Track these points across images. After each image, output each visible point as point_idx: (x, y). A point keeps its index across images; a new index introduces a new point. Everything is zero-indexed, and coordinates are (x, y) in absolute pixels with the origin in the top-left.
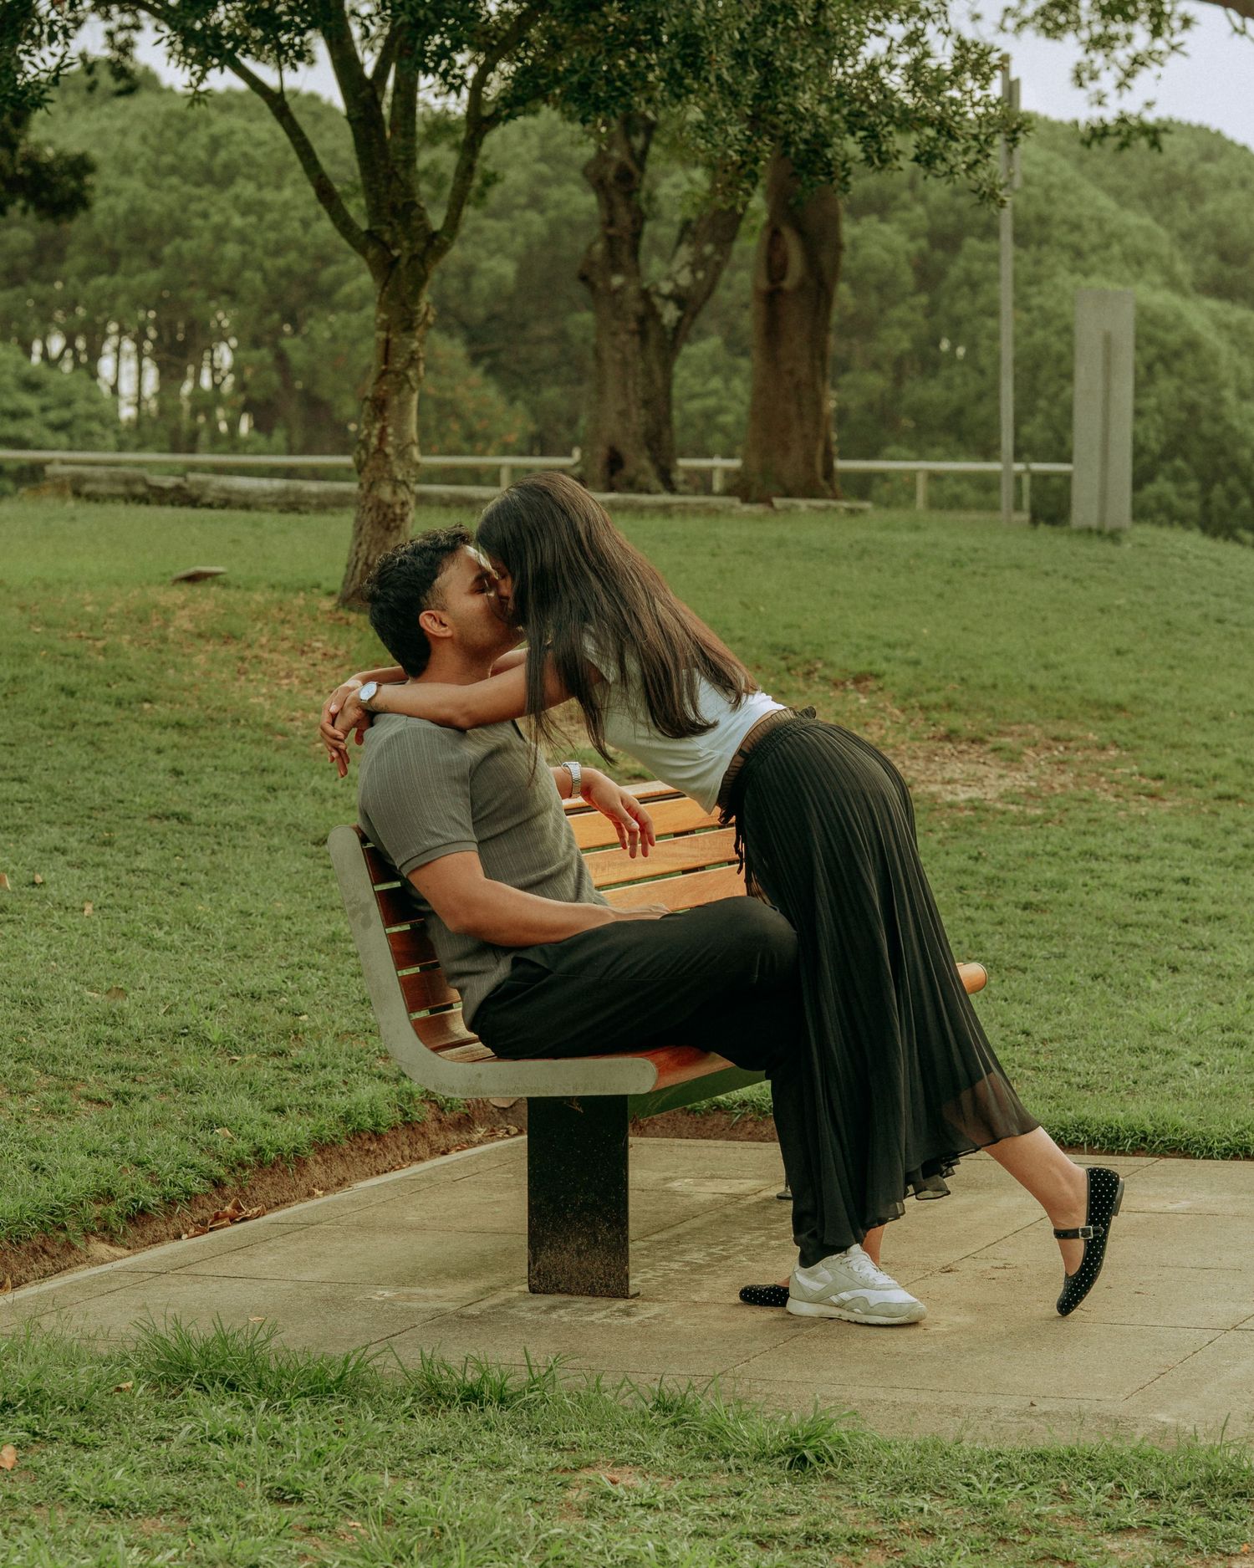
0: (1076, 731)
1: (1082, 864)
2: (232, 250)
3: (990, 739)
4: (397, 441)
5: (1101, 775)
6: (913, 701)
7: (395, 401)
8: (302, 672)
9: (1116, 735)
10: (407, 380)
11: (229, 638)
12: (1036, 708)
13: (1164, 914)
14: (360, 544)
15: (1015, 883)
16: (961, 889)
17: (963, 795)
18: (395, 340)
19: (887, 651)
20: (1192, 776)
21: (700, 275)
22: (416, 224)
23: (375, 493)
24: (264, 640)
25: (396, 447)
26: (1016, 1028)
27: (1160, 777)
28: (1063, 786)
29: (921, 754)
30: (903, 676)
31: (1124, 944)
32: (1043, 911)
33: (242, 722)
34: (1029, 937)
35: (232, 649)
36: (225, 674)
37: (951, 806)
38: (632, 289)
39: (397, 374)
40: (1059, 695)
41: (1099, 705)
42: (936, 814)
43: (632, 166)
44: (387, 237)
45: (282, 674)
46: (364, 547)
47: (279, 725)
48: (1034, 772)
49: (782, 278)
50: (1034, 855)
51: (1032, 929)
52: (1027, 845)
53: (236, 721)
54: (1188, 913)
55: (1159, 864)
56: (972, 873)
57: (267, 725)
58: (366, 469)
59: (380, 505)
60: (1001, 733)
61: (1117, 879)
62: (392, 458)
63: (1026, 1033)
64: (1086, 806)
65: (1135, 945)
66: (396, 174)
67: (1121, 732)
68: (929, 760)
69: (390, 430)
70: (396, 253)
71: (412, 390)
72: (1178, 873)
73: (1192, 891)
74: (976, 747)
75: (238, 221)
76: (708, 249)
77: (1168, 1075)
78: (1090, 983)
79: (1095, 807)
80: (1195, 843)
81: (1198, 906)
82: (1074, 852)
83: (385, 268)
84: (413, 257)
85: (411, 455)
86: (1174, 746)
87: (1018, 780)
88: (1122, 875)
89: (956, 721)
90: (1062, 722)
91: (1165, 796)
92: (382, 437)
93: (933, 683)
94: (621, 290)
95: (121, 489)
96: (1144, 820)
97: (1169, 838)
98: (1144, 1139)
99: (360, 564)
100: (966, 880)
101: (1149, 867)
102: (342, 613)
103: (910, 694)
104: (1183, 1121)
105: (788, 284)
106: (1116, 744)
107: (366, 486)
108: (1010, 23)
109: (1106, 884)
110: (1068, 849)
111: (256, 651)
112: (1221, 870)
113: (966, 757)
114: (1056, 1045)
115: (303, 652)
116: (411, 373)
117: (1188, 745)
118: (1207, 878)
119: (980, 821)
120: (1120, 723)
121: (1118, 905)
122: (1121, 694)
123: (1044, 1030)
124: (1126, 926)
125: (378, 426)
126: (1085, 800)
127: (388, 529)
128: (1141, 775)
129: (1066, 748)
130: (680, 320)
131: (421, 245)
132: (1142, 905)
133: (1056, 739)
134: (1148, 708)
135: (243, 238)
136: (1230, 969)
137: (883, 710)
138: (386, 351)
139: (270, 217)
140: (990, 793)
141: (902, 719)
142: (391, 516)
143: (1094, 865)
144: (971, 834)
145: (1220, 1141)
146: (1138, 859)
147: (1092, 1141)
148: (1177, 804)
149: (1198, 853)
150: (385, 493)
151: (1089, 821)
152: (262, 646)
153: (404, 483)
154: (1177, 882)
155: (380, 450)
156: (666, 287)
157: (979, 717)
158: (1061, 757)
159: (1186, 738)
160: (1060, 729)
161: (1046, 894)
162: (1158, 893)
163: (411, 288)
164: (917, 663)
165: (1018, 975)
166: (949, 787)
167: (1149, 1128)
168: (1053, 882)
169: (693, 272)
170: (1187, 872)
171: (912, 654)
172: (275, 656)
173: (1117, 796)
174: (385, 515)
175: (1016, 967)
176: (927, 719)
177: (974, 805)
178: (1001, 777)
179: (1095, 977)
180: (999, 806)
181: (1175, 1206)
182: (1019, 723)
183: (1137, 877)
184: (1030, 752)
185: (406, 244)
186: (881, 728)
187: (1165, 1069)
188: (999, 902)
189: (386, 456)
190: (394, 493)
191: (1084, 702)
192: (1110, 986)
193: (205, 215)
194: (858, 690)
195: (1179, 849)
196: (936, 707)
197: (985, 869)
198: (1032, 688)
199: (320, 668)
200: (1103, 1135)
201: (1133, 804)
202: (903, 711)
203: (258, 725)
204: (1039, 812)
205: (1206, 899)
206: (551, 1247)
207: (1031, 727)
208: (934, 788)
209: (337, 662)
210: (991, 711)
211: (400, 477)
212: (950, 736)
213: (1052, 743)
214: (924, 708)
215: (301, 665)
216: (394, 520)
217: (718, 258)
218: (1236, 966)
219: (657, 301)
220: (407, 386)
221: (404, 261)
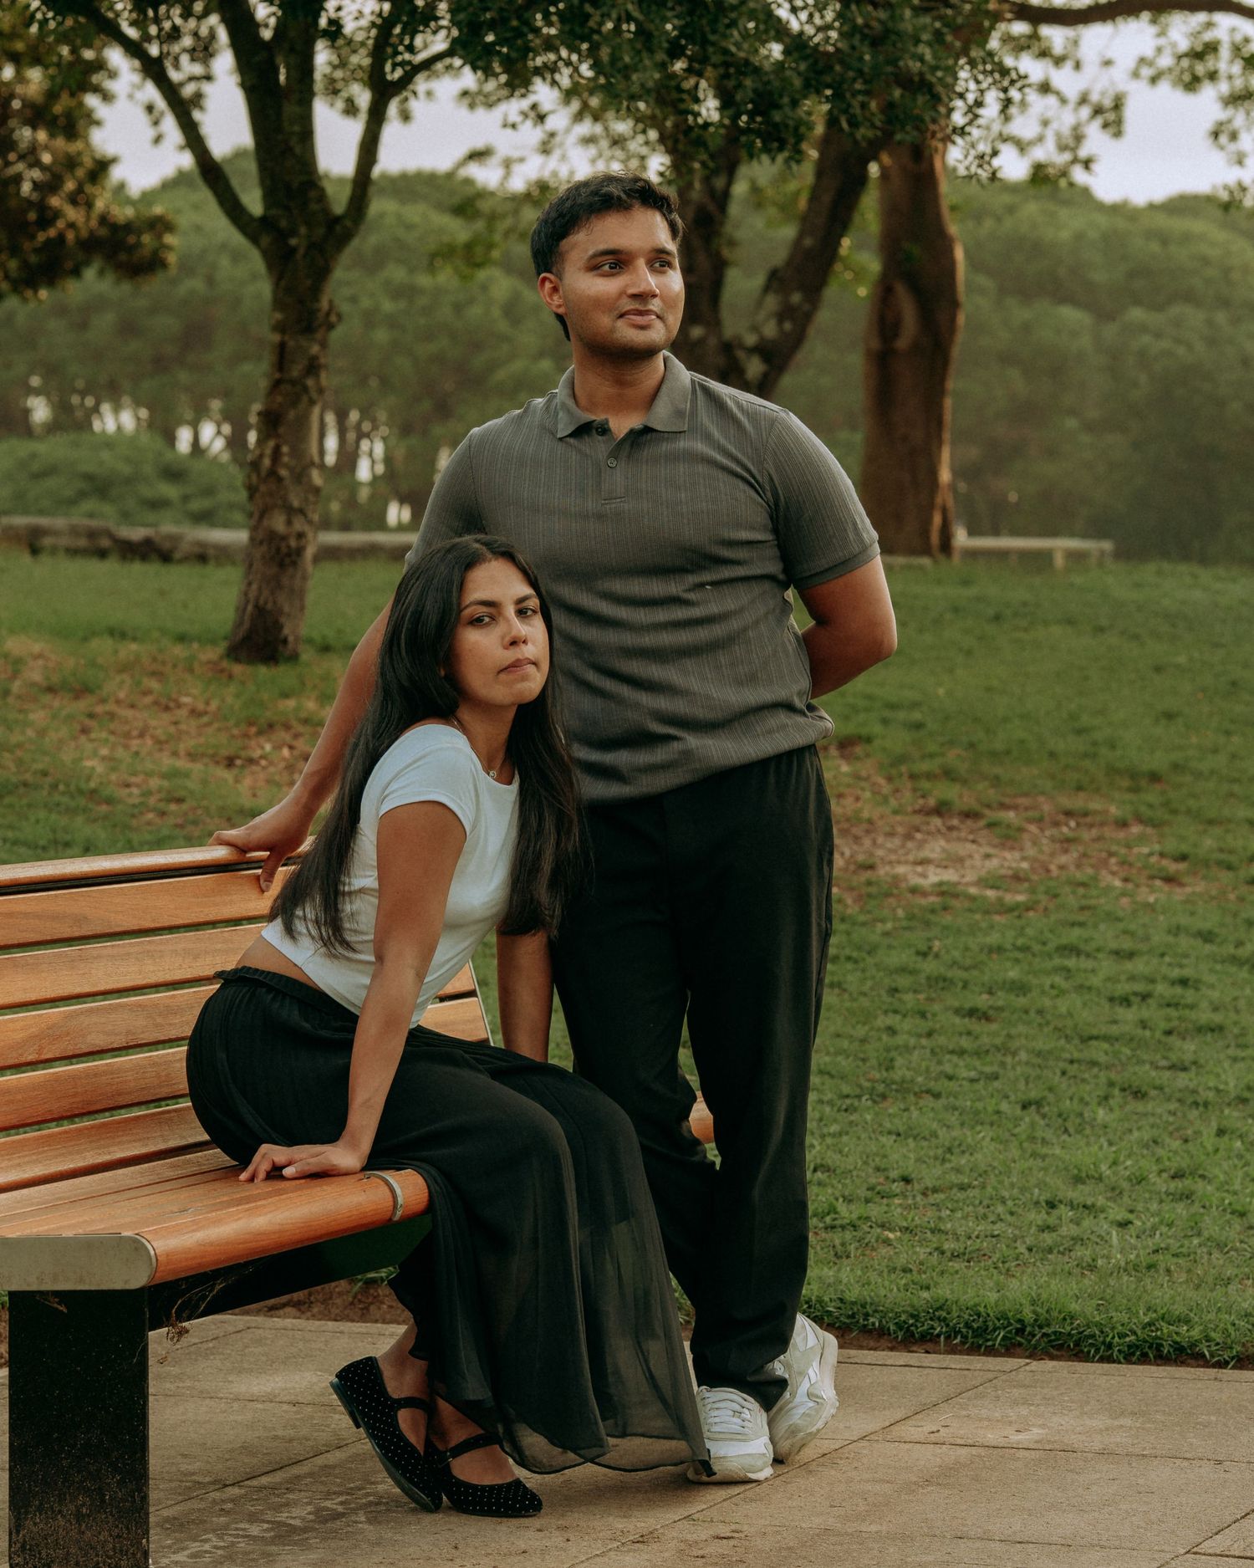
0: (1095, 805)
1: (1057, 961)
2: (381, 335)
3: (987, 812)
4: (293, 463)
5: (1111, 854)
6: (903, 769)
7: (292, 415)
8: (159, 732)
9: (1143, 809)
10: (306, 389)
11: (82, 690)
12: (1053, 777)
13: (1144, 1025)
14: (250, 584)
15: (965, 986)
16: (894, 991)
17: (934, 876)
18: (291, 343)
19: (887, 713)
20: (1223, 856)
21: (788, 326)
22: (314, 207)
23: (266, 523)
24: (122, 695)
25: (291, 469)
26: (894, 1174)
27: (1183, 858)
28: (1062, 867)
29: (900, 830)
30: (896, 740)
31: (1079, 1061)
32: (988, 1019)
33: (61, 787)
34: (961, 1053)
35: (82, 705)
36: (64, 732)
37: (914, 890)
38: (713, 342)
39: (293, 382)
40: (1087, 763)
41: (1133, 775)
42: (892, 900)
43: (712, 207)
44: (283, 223)
45: (135, 733)
46: (254, 587)
47: (107, 792)
48: (1031, 852)
49: (896, 335)
50: (1000, 949)
51: (965, 1043)
52: (993, 939)
53: (54, 787)
54: (1175, 1023)
55: (1155, 961)
56: (913, 972)
57: (93, 792)
58: (257, 495)
59: (272, 537)
60: (1003, 806)
61: (1095, 981)
62: (287, 482)
63: (906, 1180)
64: (1081, 891)
65: (1094, 1063)
66: (291, 149)
67: (1151, 806)
68: (908, 837)
69: (285, 449)
70: (293, 242)
71: (312, 402)
72: (1176, 973)
73: (1190, 996)
74: (969, 822)
75: (388, 306)
76: (796, 298)
77: (1078, 1240)
78: (1018, 1112)
79: (1094, 892)
80: (1207, 937)
81: (1193, 1015)
82: (1050, 946)
83: (280, 260)
84: (312, 246)
85: (309, 477)
86: (1211, 822)
87: (1010, 860)
88: (1101, 975)
89: (949, 792)
90: (1082, 794)
91: (1186, 880)
92: (276, 454)
93: (932, 747)
94: (701, 341)
95: (82, 542)
96: (1150, 908)
97: (1176, 931)
98: (1020, 1331)
99: (250, 608)
100: (903, 981)
101: (1139, 966)
102: (225, 664)
103: (901, 759)
104: (1074, 1307)
105: (902, 343)
106: (1140, 819)
107: (256, 515)
108: (1146, 72)
109: (1081, 987)
110: (1044, 944)
111: (110, 707)
112: (1233, 969)
113: (955, 834)
114: (940, 1196)
115: (167, 708)
116: (310, 382)
117: (1229, 821)
118: (1212, 979)
119: (945, 909)
120: (1152, 796)
121: (1089, 1014)
122: (1158, 761)
123: (930, 1175)
124: (1091, 1038)
125: (271, 444)
126: (1083, 885)
127: (281, 565)
128: (1162, 855)
129: (1078, 824)
130: (765, 375)
131: (320, 231)
132: (1121, 1012)
133: (1069, 814)
134: (1188, 779)
135: (392, 323)
136: (1211, 1095)
137: (867, 779)
138: (282, 357)
139: (422, 301)
140: (965, 877)
141: (886, 788)
142: (284, 550)
143: (1071, 962)
144: (928, 924)
145: (1122, 1336)
146: (1131, 955)
147: (953, 1332)
148: (1198, 889)
149: (1208, 948)
150: (278, 523)
151: (1082, 908)
152: (118, 702)
153: (301, 511)
154: (1173, 983)
155: (272, 473)
156: (751, 340)
157: (980, 787)
158: (1071, 834)
159: (1226, 812)
160: (1078, 802)
161: (1001, 999)
162: (1145, 997)
163: (309, 282)
164: (918, 726)
165: (928, 1101)
166: (919, 869)
167: (1028, 1316)
168: (1013, 982)
169: (780, 321)
170: (1187, 972)
171: (917, 716)
172: (129, 713)
173: (1126, 880)
174: (278, 550)
175: (928, 1092)
176: (914, 790)
177: (945, 891)
178: (988, 856)
179: (1025, 1106)
180: (973, 891)
181: (1020, 1437)
182: (1026, 795)
183: (1123, 977)
184: (1033, 828)
185: (303, 230)
186: (857, 799)
187: (1074, 1230)
188: (936, 1007)
189: (280, 479)
190: (289, 523)
191: (1112, 771)
192: (1044, 1116)
193: (354, 300)
194: (843, 756)
195: (1184, 942)
196: (930, 776)
197: (929, 967)
198: (1052, 755)
199: (183, 727)
200: (967, 1325)
201: (1144, 889)
202: (890, 779)
203: (80, 792)
204: (1021, 898)
205: (1204, 1004)
206: (40, 1509)
207: (1041, 799)
208: (901, 870)
209: (205, 719)
210: (996, 781)
211: (296, 503)
212: (941, 810)
213: (1061, 817)
214: (913, 777)
215: (160, 724)
216: (289, 555)
217: (806, 307)
218: (1218, 1091)
219: (740, 354)
220: (305, 399)
221: (301, 251)
